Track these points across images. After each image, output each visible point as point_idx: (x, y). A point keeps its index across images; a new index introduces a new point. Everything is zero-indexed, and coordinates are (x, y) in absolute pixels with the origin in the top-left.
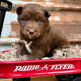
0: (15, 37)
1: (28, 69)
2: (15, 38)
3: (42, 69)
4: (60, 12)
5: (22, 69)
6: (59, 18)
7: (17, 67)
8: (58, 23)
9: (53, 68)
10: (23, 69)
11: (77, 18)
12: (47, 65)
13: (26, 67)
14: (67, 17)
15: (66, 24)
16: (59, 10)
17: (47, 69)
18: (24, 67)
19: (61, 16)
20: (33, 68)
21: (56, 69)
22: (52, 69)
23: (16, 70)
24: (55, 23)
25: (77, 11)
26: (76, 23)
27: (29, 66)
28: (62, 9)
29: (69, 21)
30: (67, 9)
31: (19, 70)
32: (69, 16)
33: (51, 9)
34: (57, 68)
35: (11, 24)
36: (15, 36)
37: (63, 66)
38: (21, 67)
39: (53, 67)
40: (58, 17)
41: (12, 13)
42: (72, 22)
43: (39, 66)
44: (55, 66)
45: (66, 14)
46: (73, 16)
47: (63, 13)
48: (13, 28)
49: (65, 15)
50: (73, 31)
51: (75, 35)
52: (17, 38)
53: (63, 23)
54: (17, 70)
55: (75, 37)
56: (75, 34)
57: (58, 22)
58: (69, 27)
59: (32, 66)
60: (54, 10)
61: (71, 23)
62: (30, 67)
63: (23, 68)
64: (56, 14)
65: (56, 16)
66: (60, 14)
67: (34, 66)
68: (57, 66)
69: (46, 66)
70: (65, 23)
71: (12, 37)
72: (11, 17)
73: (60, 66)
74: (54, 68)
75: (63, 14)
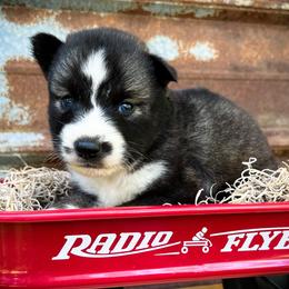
0: (25, 128)
1: (118, 248)
2: (24, 134)
3: (185, 250)
4: (217, 26)
5: (92, 250)
6: (214, 51)
7: (71, 239)
8: (208, 72)
9: (233, 246)
10: (99, 248)
11: (285, 52)
12: (205, 230)
13: (112, 237)
14: (243, 47)
15: (242, 74)
16: (211, 14)
17: (205, 250)
18: (104, 240)
19: (220, 42)
20: (144, 244)
21: (245, 248)
22: (227, 249)
23: (63, 255)
24: (198, 68)
25: (284, 24)
26: (280, 71)
27: (124, 236)
28: (225, 11)
29: (255, 64)
30: (246, 13)
31: (77, 252)
32: (253, 43)
33: (179, 11)
34: (251, 246)
35: (5, 68)
36: (25, 122)
37: (276, 234)
38: (87, 239)
39: (232, 241)
40: (207, 43)
41: (12, 24)
42: (264, 66)
43: (169, 234)
44: (242, 236)
45: (241, 32)
46: (269, 41)
47: (226, 28)
48: (16, 90)
49: (238, 35)
50: (272, 106)
51: (278, 122)
52: (33, 134)
53: (226, 72)
54: (69, 254)
55: (277, 129)
56: (278, 117)
57: (206, 68)
58: (254, 89)
59: (137, 236)
60: (191, 16)
61: (260, 70)
62: (130, 238)
63: (97, 243)
64: (201, 31)
65: (201, 38)
66: (217, 30)
67: (148, 235)
68: (250, 237)
69: (200, 235)
70: (236, 68)
71: (10, 128)
72: (7, 39)
73: (265, 235)
74: (237, 243)
75: (230, 31)
